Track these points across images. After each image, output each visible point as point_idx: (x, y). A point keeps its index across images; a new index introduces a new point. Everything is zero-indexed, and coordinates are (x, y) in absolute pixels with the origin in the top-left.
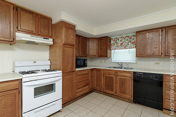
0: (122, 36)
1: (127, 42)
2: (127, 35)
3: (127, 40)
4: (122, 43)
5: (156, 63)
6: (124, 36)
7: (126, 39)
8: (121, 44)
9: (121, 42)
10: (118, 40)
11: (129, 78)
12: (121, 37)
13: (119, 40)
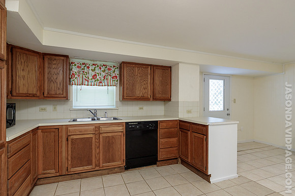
0: (95, 63)
1: (104, 74)
2: (105, 63)
3: (104, 71)
4: (96, 75)
5: (140, 109)
6: (99, 63)
7: (102, 69)
8: (93, 77)
9: (93, 74)
10: (88, 67)
11: (120, 134)
12: (94, 65)
13: (90, 69)
